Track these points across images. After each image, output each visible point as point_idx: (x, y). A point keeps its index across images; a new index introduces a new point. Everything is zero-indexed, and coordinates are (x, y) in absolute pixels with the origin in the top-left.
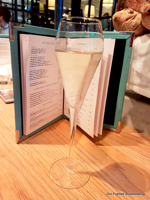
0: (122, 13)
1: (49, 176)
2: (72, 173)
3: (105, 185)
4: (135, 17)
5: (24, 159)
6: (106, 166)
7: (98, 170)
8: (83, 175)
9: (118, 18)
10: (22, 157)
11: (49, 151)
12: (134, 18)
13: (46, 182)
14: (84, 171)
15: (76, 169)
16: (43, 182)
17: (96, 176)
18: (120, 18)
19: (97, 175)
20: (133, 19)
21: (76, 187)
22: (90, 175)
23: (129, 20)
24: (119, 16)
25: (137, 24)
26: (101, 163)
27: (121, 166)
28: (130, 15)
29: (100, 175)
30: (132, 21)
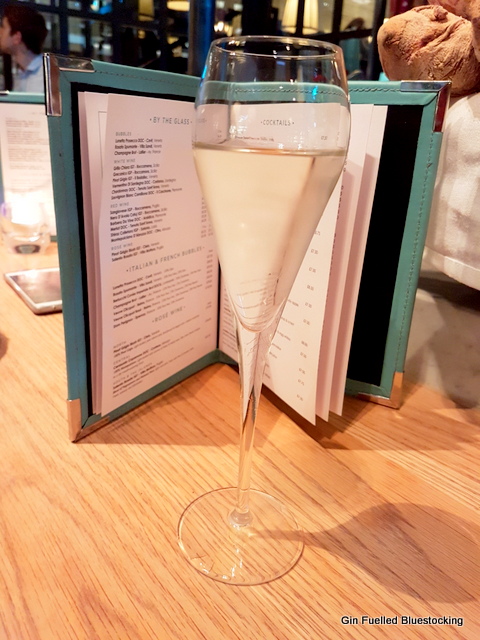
0: (407, 19)
1: (174, 545)
2: (246, 535)
3: (352, 573)
4: (451, 32)
5: (96, 491)
6: (356, 514)
7: (330, 525)
8: (283, 541)
9: (397, 37)
10: (90, 484)
11: (174, 465)
12: (448, 37)
13: (164, 563)
14: (285, 529)
15: (261, 523)
16: (155, 563)
17: (325, 547)
18: (404, 36)
19: (327, 542)
20: (443, 40)
21: (260, 580)
22: (305, 543)
23: (431, 44)
24: (400, 31)
25: (457, 55)
26: (341, 505)
27: (405, 515)
28: (436, 25)
29: (338, 541)
30: (441, 45)
